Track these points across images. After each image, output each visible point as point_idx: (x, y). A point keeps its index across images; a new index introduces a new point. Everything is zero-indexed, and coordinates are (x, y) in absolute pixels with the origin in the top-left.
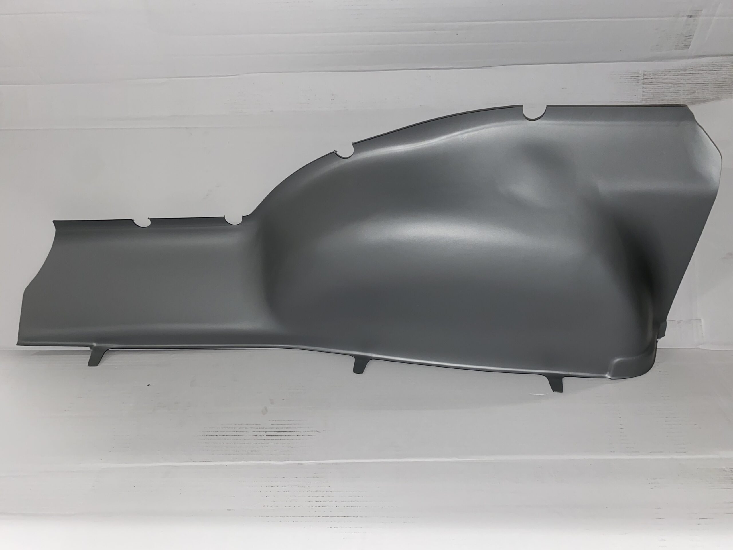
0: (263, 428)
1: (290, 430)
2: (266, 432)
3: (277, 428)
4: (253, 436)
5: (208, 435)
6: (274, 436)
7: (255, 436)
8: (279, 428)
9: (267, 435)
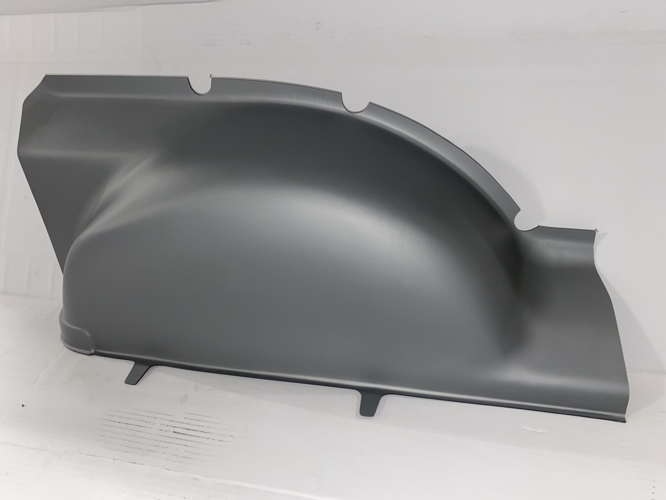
0: (174, 421)
1: (201, 429)
2: (174, 427)
3: (188, 424)
4: (158, 430)
5: (111, 421)
6: (182, 435)
7: (160, 431)
8: (191, 424)
9: (173, 432)
